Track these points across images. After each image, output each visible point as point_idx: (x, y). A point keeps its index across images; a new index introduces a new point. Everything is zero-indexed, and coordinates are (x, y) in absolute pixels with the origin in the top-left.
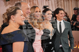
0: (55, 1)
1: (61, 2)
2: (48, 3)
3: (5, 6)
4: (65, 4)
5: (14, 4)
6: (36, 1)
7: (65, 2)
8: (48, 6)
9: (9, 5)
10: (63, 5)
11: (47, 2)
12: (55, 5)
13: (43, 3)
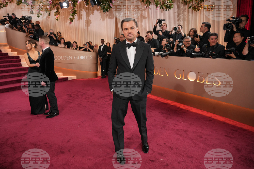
0: (175, 13)
1: (184, 15)
2: (164, 14)
3: (102, 20)
4: (190, 17)
5: (114, 17)
6: (146, 13)
7: (190, 14)
8: (164, 20)
9: (107, 18)
10: (186, 19)
11: (162, 14)
12: (174, 18)
13: (156, 15)
